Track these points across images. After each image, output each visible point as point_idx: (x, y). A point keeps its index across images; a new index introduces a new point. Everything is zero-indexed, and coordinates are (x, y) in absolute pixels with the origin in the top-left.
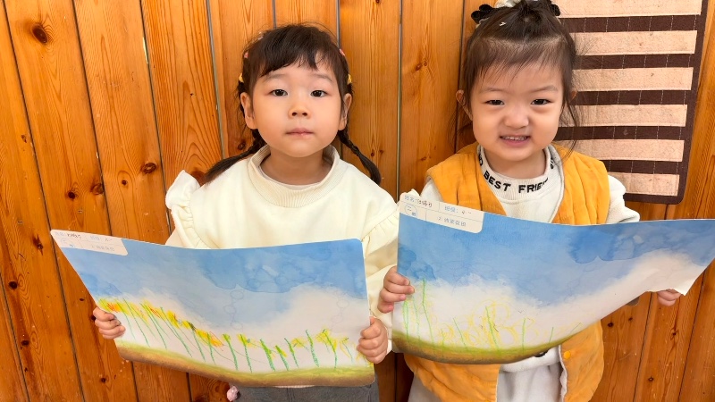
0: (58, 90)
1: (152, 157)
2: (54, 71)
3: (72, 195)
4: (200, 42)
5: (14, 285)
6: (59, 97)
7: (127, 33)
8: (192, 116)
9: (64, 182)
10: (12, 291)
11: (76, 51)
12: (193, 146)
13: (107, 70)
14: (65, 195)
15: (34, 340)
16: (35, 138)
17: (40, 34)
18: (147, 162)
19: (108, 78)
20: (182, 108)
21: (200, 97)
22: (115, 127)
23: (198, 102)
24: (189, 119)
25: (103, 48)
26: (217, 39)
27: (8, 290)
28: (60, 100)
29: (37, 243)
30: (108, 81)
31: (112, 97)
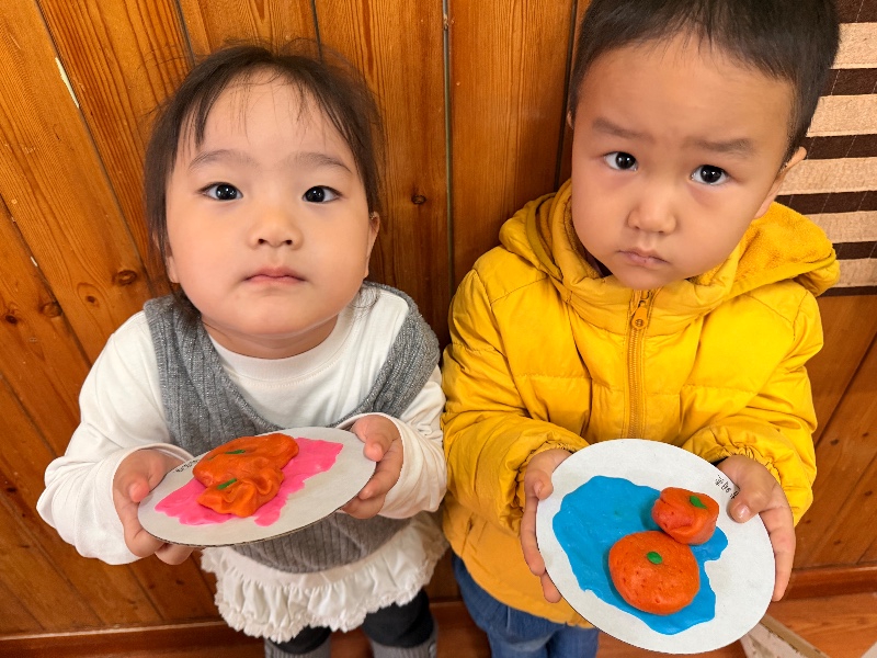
1: (127, 263)
3: (11, 320)
18: (121, 269)
30: (13, 142)
31: (27, 171)
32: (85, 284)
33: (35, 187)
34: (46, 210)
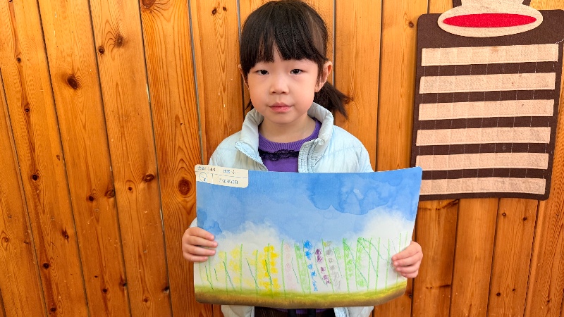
0: (84, 122)
1: (151, 170)
2: (81, 109)
3: (91, 199)
4: (188, 87)
5: (46, 266)
6: (84, 127)
7: (135, 81)
8: (181, 140)
9: (86, 189)
10: (45, 270)
11: (98, 94)
12: (182, 162)
13: (120, 107)
14: (87, 199)
15: (59, 307)
16: (66, 156)
17: (72, 82)
18: (148, 174)
19: (120, 113)
20: (174, 135)
21: (187, 125)
22: (125, 148)
23: (186, 130)
24: (179, 142)
25: (117, 91)
26: (200, 84)
27: (42, 270)
28: (85, 130)
29: (65, 234)
30: (121, 115)
31: (122, 127)
32: (129, 181)
33: (123, 134)
34: (124, 144)
